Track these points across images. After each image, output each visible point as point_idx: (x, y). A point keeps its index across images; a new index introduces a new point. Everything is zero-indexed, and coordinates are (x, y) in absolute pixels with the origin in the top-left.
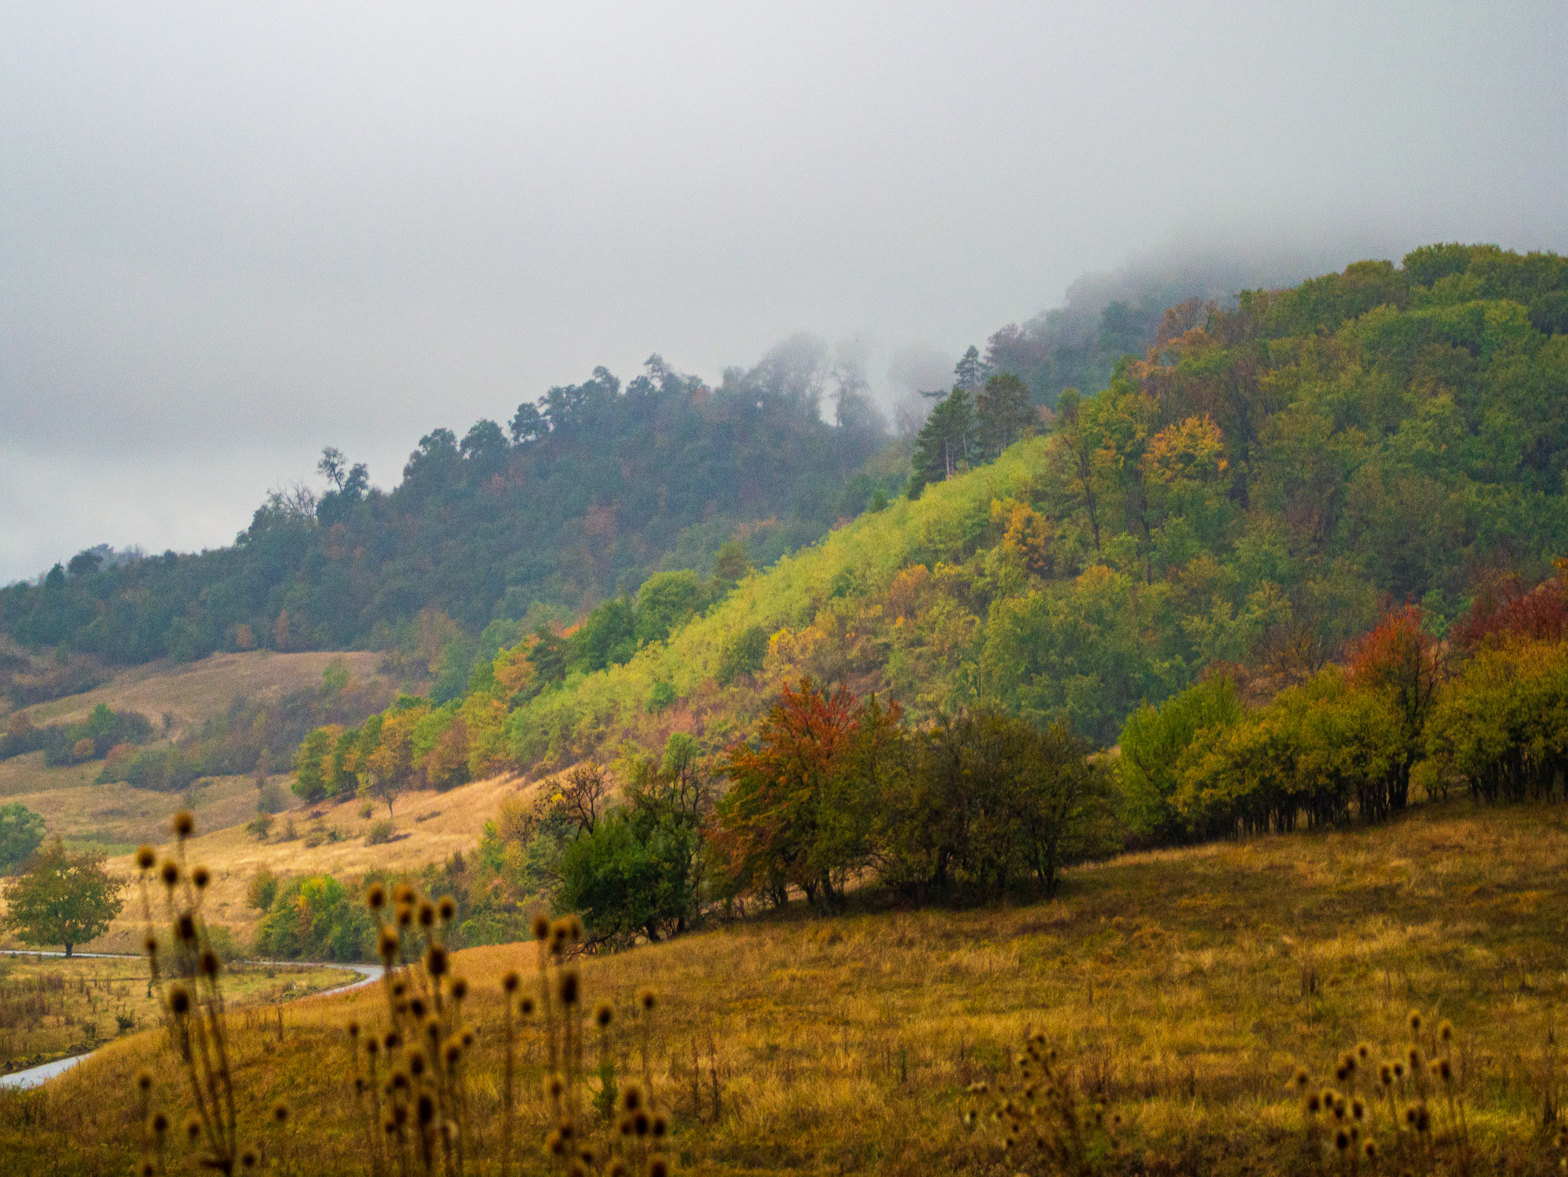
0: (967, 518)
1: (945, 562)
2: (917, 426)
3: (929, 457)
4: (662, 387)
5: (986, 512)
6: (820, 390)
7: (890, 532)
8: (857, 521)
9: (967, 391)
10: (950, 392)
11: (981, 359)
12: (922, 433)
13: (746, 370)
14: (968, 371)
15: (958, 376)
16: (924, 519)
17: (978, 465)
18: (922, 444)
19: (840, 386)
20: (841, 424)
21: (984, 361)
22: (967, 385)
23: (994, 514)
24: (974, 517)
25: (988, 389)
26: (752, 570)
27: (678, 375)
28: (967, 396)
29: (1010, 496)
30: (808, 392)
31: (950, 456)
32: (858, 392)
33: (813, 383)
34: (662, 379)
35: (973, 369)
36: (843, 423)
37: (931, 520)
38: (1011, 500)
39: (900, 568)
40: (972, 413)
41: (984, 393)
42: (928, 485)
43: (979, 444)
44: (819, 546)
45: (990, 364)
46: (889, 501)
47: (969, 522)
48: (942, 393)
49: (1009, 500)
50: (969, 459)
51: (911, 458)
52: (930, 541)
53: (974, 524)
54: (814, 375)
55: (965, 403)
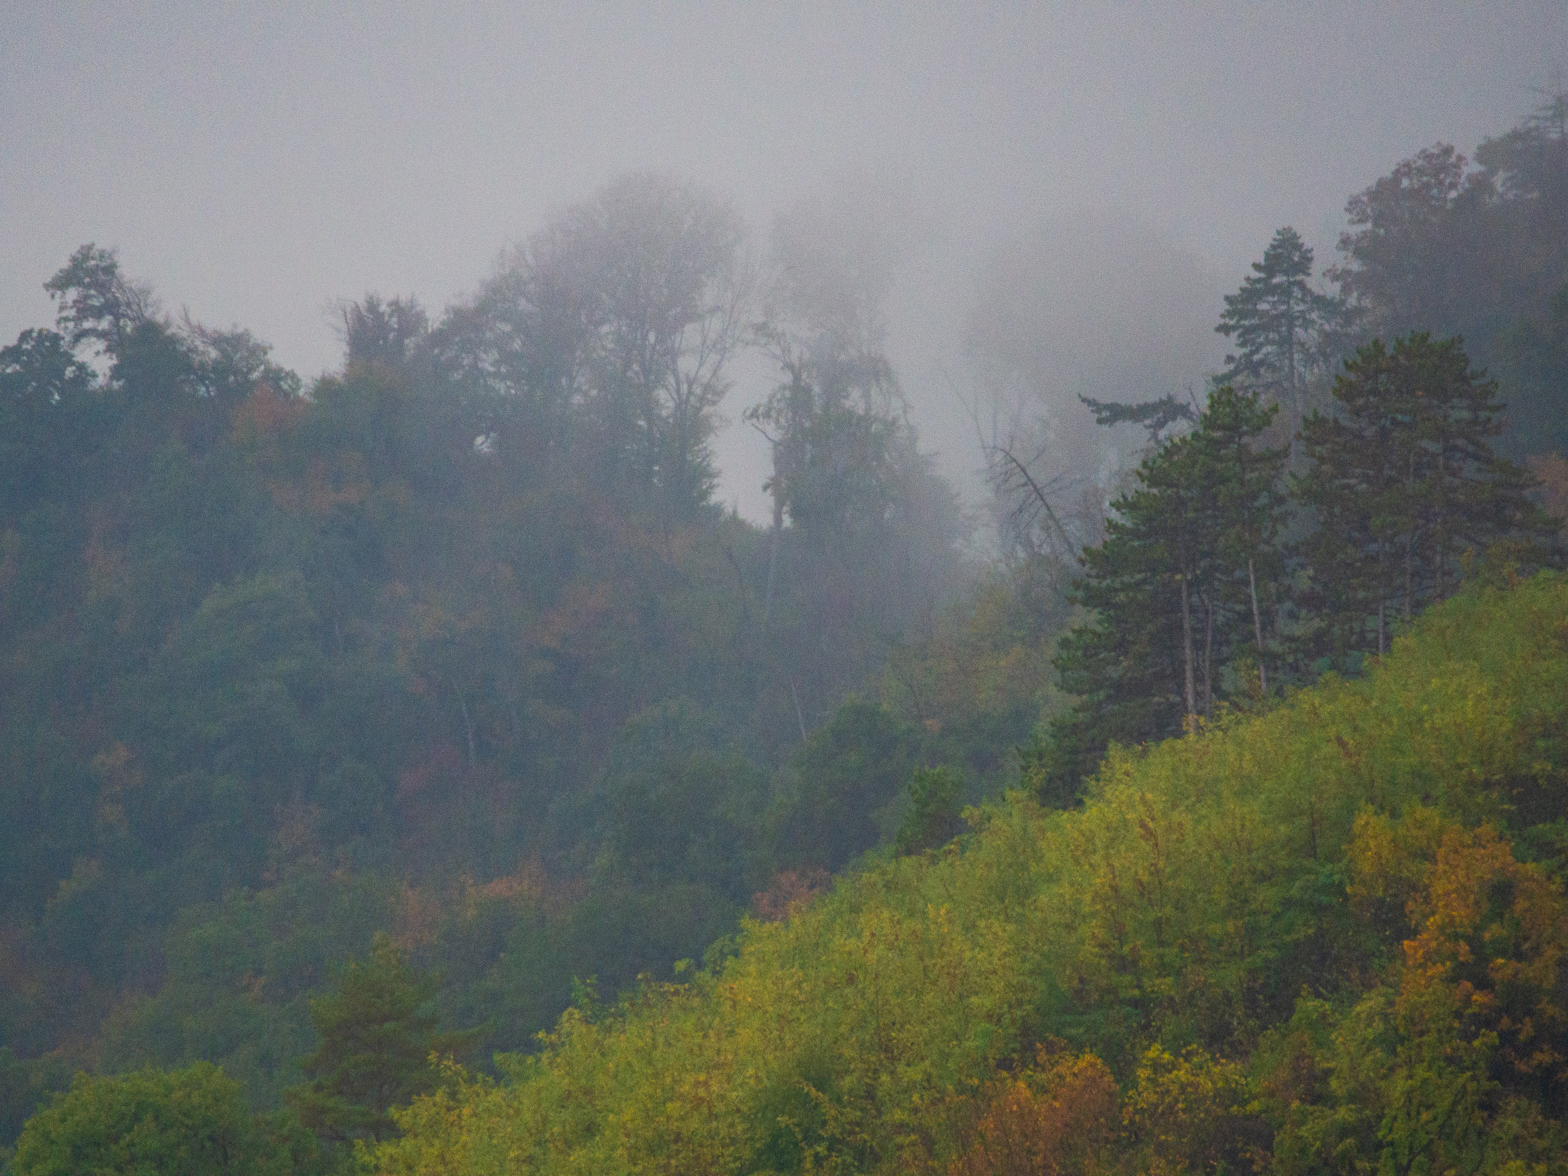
0: (1263, 878)
1: (1176, 1045)
2: (1074, 528)
3: (1122, 646)
4: (116, 372)
5: (1333, 857)
6: (713, 392)
7: (969, 928)
8: (843, 887)
9: (1264, 402)
10: (1203, 404)
11: (1318, 282)
12: (1091, 556)
13: (435, 316)
14: (1270, 323)
15: (1231, 345)
16: (1100, 880)
17: (1304, 678)
18: (1093, 599)
19: (787, 378)
20: (787, 521)
21: (1332, 290)
22: (1267, 376)
23: (1366, 867)
24: (1291, 874)
25: (1346, 392)
26: (449, 1065)
27: (177, 328)
28: (1266, 420)
29: (1426, 799)
30: (665, 399)
31: (1198, 646)
32: (854, 400)
33: (686, 364)
34: (115, 342)
35: (1290, 318)
36: (795, 514)
37: (1126, 885)
38: (1433, 815)
39: (1005, 1064)
40: (1285, 484)
41: (1330, 407)
42: (1114, 749)
43: (1310, 601)
44: (704, 976)
45: (1352, 301)
46: (968, 812)
47: (1267, 896)
48: (1170, 409)
49: (1422, 812)
50: (1270, 659)
51: (1052, 650)
52: (1123, 964)
53: (1288, 903)
54: (690, 335)
55: (1256, 445)
